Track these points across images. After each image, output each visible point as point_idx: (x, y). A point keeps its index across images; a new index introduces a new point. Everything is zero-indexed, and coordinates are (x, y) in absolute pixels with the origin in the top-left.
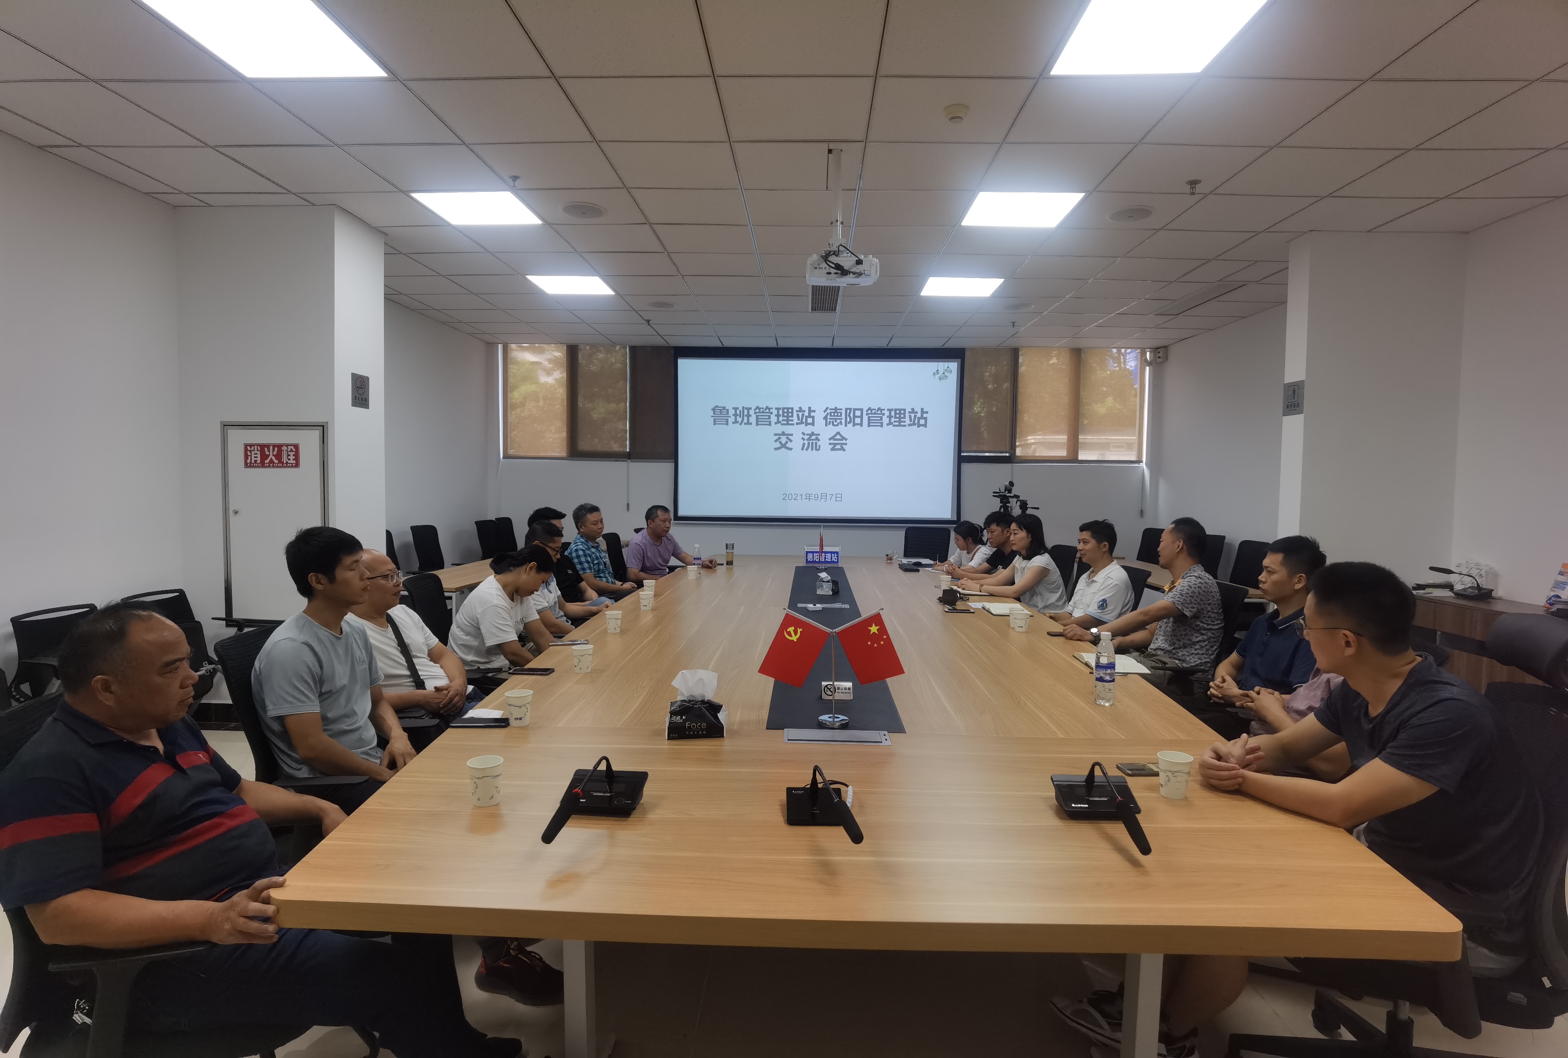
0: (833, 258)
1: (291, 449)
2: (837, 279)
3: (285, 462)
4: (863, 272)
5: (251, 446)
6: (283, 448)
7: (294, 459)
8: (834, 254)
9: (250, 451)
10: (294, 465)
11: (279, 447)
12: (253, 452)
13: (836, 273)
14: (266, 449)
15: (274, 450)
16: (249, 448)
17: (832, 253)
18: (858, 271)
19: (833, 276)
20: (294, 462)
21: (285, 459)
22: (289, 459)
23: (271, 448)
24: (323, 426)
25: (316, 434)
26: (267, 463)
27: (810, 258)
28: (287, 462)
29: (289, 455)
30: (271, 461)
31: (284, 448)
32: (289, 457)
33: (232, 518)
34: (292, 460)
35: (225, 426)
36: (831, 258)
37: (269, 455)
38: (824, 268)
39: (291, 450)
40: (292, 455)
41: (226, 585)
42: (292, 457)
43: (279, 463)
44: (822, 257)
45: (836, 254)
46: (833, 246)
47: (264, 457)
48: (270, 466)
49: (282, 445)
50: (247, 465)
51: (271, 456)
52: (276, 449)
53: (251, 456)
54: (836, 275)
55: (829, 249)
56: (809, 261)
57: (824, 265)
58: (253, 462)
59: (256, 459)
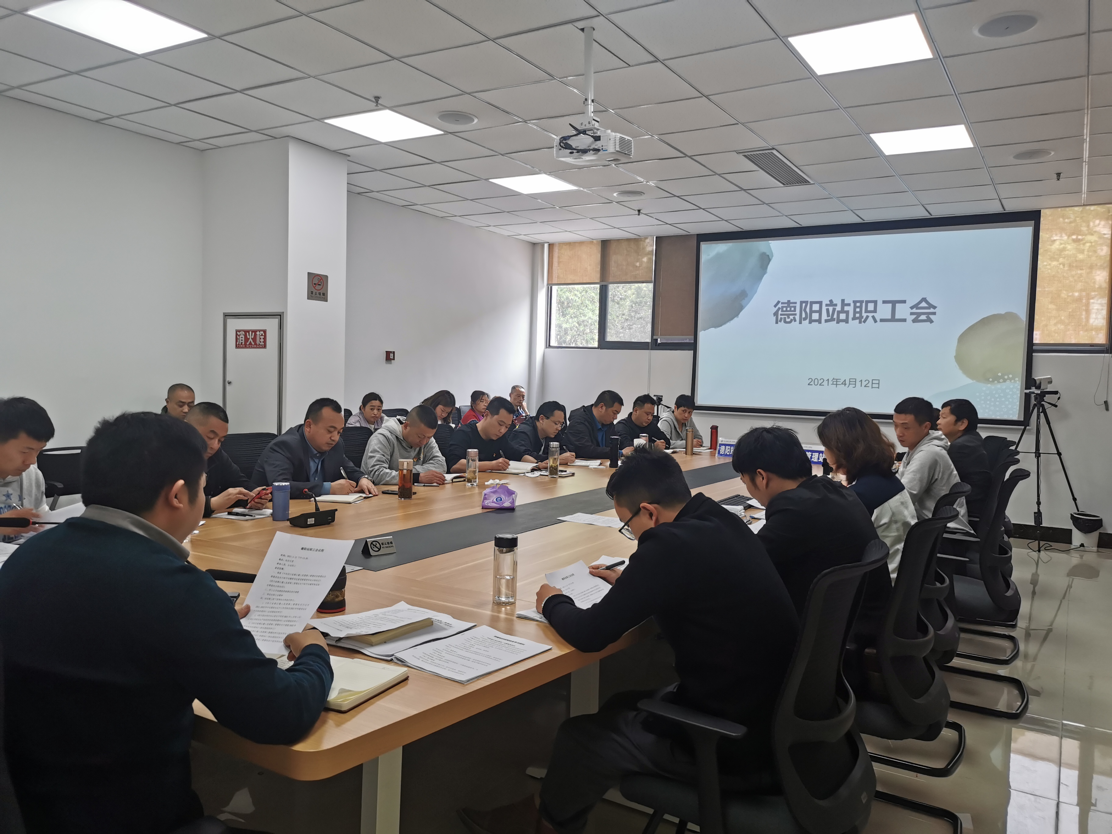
3: (258, 344)
5: (239, 331)
9: (239, 336)
10: (263, 346)
11: (255, 332)
14: (248, 334)
15: (252, 335)
20: (263, 344)
21: (258, 342)
22: (260, 342)
23: (250, 332)
24: (280, 315)
25: (276, 322)
26: (247, 345)
28: (259, 344)
30: (251, 343)
31: (258, 333)
32: (261, 340)
34: (262, 342)
35: (226, 316)
37: (249, 339)
39: (262, 335)
43: (255, 344)
47: (246, 340)
48: (250, 347)
49: (257, 331)
50: (238, 346)
51: (251, 340)
52: (253, 333)
53: (239, 339)
58: (240, 344)
59: (242, 341)
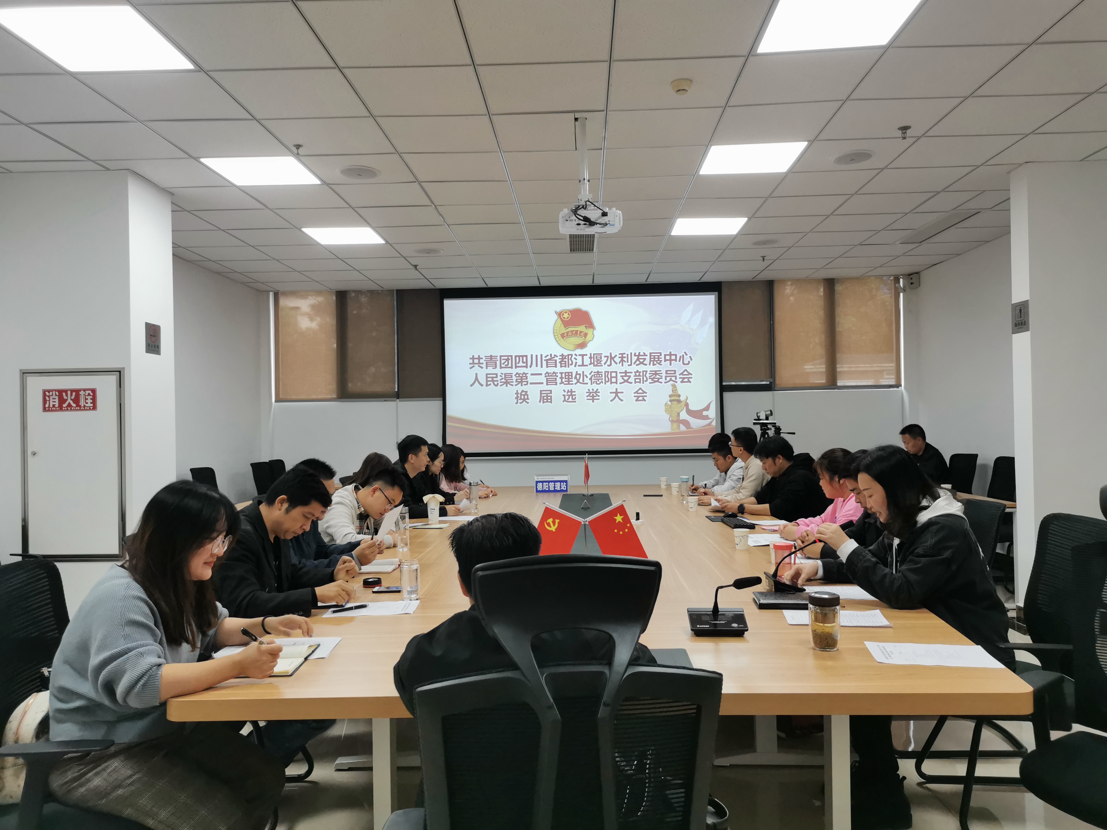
0: (582, 212)
1: (89, 393)
2: (586, 229)
3: (82, 405)
4: (608, 223)
5: (49, 392)
6: (80, 393)
7: (91, 403)
8: (583, 207)
9: (49, 397)
10: (91, 408)
11: (77, 391)
12: (51, 397)
13: (585, 224)
14: (64, 394)
15: (71, 395)
16: (47, 393)
17: (581, 207)
18: (603, 222)
19: (582, 226)
20: (92, 405)
21: (82, 403)
22: (87, 403)
23: (69, 392)
24: (120, 372)
25: (113, 379)
26: (64, 407)
27: (561, 212)
28: (84, 406)
29: (87, 399)
30: (69, 405)
31: (82, 393)
32: (87, 401)
33: (30, 459)
34: (89, 403)
35: (24, 373)
36: (579, 212)
37: (67, 400)
38: (574, 220)
39: (89, 395)
40: (89, 399)
41: (24, 524)
42: (89, 401)
43: (77, 406)
44: (572, 211)
45: (585, 207)
46: (581, 201)
47: (62, 401)
48: (67, 409)
49: (80, 390)
50: (45, 409)
51: (69, 401)
52: (74, 394)
53: (49, 401)
54: (585, 226)
55: (578, 204)
56: (560, 216)
57: (574, 218)
58: (51, 406)
59: (54, 403)
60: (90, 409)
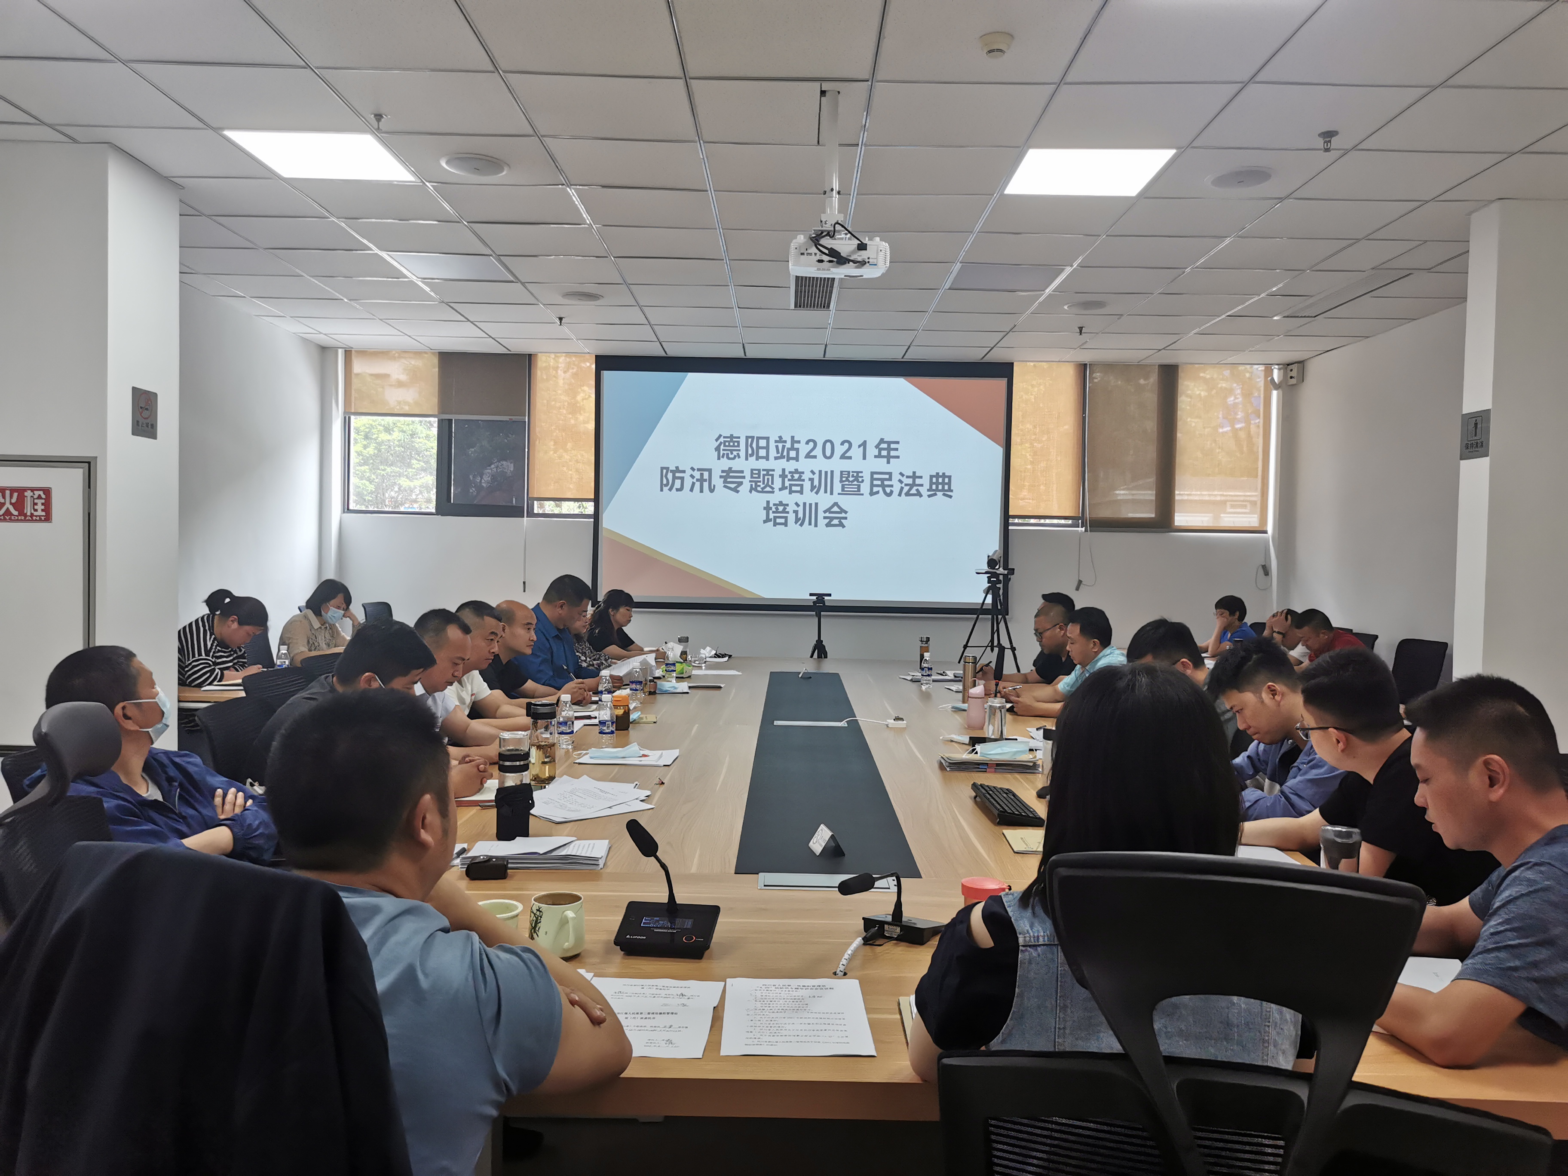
0: (826, 242)
1: (40, 495)
2: (832, 269)
3: (29, 514)
4: (867, 261)
7: (42, 510)
8: (828, 234)
10: (44, 518)
11: (21, 491)
14: (3, 494)
15: (11, 497)
17: (825, 234)
18: (860, 259)
19: (826, 265)
20: (44, 514)
21: (28, 511)
22: (36, 510)
23: (8, 493)
24: (89, 463)
25: (79, 473)
27: (794, 241)
28: (32, 514)
29: (36, 504)
30: (8, 512)
31: (28, 494)
32: (36, 507)
34: (39, 510)
36: (823, 241)
37: (4, 504)
38: (813, 254)
40: (40, 504)
42: (40, 507)
43: (20, 515)
44: (811, 239)
45: (831, 234)
46: (826, 224)
49: (25, 489)
51: (8, 505)
52: (15, 495)
54: (830, 263)
55: (821, 229)
56: (793, 245)
57: (814, 250)
60: (40, 520)
